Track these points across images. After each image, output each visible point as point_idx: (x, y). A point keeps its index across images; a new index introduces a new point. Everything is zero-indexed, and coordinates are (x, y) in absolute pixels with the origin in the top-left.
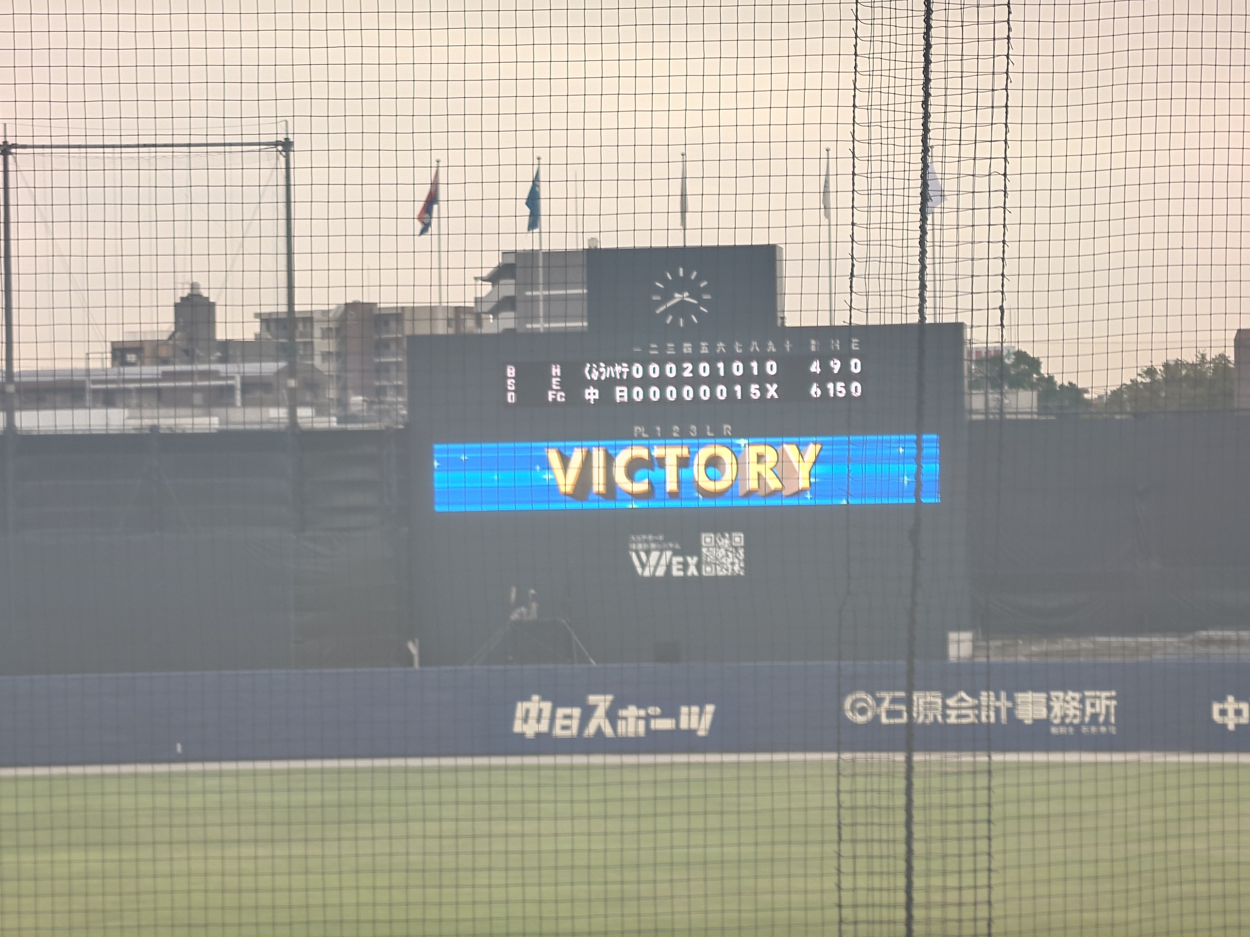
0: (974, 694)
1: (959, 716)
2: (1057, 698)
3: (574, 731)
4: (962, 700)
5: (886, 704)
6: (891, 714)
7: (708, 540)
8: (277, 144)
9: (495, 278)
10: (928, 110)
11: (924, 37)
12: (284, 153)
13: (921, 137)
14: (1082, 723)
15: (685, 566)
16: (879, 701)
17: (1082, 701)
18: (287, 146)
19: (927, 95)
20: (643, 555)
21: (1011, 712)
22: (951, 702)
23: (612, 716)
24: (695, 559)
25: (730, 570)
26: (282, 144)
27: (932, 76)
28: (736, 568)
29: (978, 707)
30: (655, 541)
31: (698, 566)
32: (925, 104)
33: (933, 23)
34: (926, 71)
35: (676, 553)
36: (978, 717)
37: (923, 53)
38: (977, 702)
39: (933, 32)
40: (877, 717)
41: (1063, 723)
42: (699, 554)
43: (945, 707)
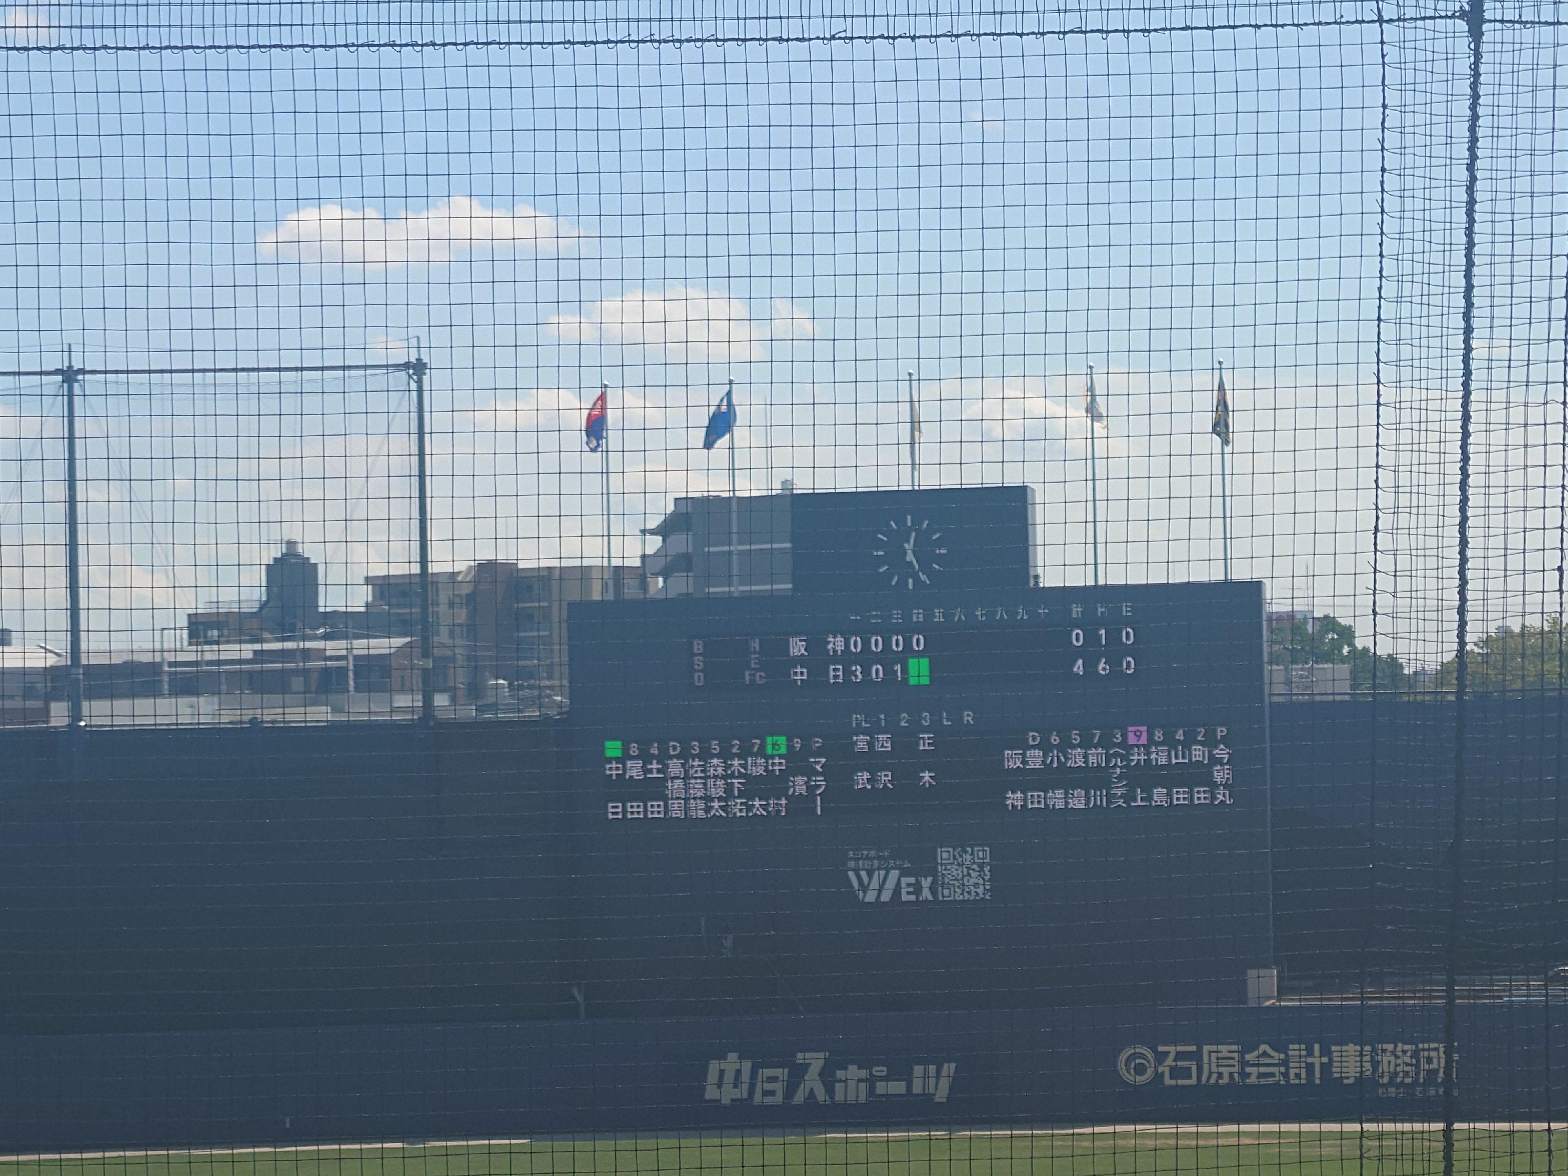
0: (1281, 1048)
1: (1260, 1075)
2: (1384, 1051)
3: (778, 1098)
4: (1265, 1054)
5: (1170, 1062)
6: (1175, 1072)
7: (945, 855)
8: (407, 365)
9: (664, 530)
10: (1470, 324)
11: (1465, 232)
12: (415, 377)
13: (1462, 357)
14: (1415, 1083)
15: (917, 889)
16: (1161, 1057)
17: (1416, 1054)
18: (418, 368)
19: (1469, 305)
20: (863, 874)
21: (1326, 1068)
22: (1249, 1057)
23: (827, 1077)
24: (930, 879)
25: (973, 894)
26: (414, 366)
27: (1476, 281)
28: (980, 890)
29: (1285, 1063)
30: (878, 858)
31: (933, 889)
32: (1467, 316)
33: (1477, 217)
34: (1468, 275)
35: (904, 873)
36: (1286, 1075)
37: (1464, 252)
38: (1282, 1056)
39: (1477, 228)
40: (1159, 1076)
41: (1391, 1083)
42: (933, 872)
43: (1244, 1064)
